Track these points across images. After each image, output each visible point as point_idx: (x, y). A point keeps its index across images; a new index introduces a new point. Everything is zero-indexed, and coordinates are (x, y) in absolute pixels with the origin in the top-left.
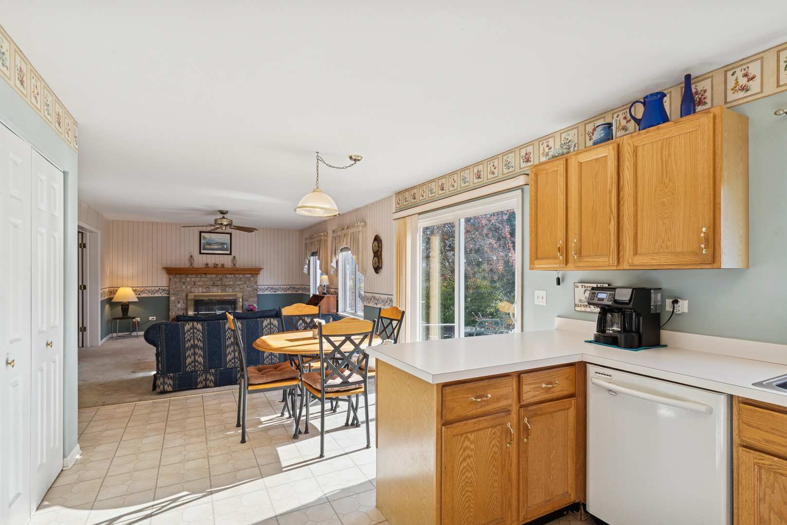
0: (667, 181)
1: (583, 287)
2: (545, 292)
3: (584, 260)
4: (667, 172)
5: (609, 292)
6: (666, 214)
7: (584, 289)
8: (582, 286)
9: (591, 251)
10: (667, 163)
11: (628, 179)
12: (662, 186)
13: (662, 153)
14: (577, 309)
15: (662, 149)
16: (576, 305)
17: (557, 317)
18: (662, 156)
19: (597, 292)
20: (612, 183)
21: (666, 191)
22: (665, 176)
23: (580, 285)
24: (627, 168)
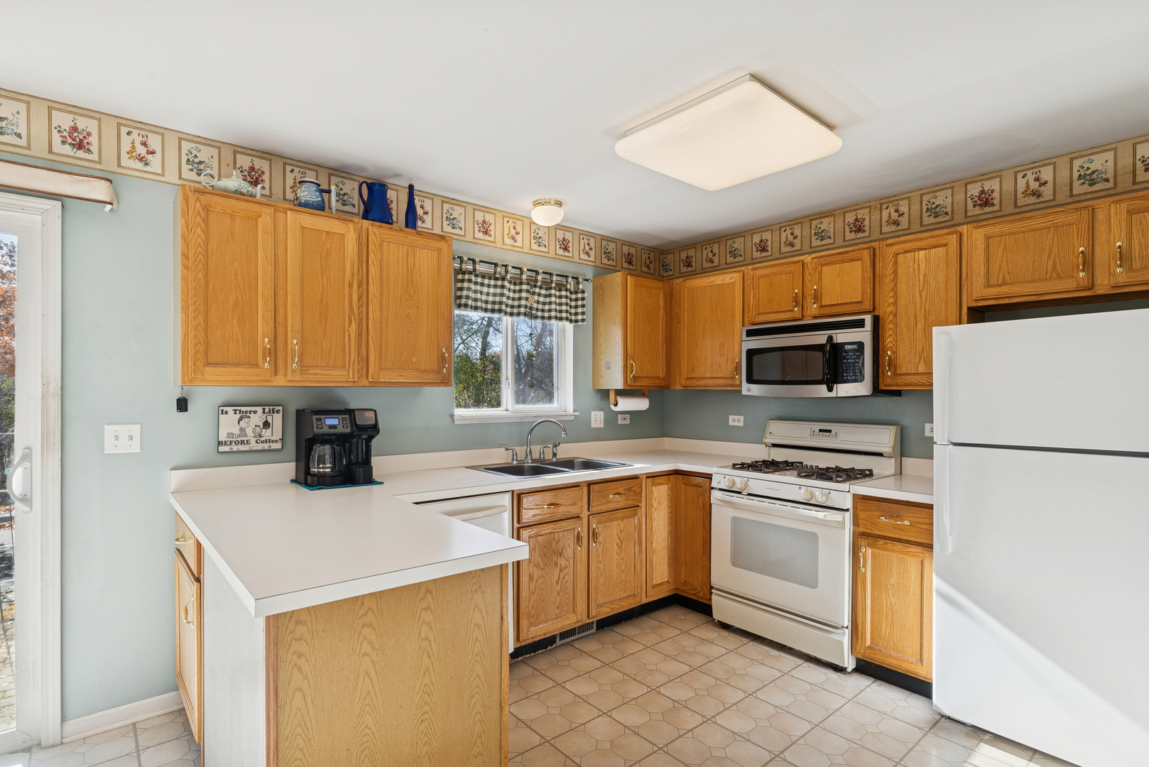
0: (412, 292)
1: (238, 412)
2: (140, 426)
3: (311, 372)
4: (412, 282)
5: (340, 417)
6: (411, 327)
7: (238, 416)
8: (235, 411)
9: (320, 360)
10: (412, 272)
11: (374, 275)
12: (407, 296)
13: (407, 260)
14: (222, 449)
15: (407, 256)
16: (220, 443)
17: (172, 469)
18: (407, 263)
19: (322, 417)
20: (353, 274)
21: (412, 302)
22: (410, 286)
23: (230, 410)
24: (373, 262)
